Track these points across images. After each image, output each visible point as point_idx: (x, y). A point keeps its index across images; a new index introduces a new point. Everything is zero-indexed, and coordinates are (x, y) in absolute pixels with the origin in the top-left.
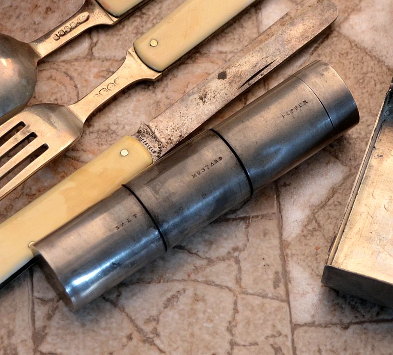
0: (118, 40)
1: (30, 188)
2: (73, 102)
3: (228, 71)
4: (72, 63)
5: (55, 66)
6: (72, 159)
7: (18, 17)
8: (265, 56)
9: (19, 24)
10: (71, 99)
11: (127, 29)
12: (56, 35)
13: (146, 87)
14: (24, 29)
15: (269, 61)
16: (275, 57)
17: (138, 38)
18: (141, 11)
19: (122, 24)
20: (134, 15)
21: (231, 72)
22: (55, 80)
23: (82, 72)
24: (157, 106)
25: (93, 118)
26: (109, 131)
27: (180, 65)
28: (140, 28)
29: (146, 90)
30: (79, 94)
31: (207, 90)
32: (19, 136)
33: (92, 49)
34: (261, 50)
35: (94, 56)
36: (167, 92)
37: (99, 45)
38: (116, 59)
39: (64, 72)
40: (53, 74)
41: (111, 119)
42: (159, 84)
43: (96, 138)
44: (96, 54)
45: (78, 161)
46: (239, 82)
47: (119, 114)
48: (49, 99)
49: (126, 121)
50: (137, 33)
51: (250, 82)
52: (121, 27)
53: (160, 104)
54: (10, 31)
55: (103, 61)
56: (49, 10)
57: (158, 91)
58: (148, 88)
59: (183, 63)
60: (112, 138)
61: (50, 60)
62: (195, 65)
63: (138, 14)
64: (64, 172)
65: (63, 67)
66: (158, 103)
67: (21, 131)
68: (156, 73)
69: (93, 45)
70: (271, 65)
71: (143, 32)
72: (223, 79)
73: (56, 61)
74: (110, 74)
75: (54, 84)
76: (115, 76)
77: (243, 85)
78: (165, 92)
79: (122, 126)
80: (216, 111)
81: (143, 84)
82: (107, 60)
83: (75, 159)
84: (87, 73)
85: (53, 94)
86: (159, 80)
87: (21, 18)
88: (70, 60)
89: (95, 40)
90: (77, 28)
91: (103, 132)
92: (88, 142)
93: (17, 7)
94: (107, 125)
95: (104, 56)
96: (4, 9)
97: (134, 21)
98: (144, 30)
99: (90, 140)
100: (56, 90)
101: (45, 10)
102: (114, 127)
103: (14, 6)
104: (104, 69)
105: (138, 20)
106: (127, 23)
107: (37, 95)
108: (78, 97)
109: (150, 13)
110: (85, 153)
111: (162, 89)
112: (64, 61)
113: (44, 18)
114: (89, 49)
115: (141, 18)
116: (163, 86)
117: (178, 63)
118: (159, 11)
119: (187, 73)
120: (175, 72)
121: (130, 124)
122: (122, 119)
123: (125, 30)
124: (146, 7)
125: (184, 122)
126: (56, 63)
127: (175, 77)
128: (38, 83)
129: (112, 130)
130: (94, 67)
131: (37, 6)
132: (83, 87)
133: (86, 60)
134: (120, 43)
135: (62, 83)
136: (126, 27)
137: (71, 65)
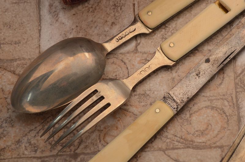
0: (152, 42)
1: (100, 127)
2: (125, 77)
3: (210, 58)
4: (126, 55)
5: (116, 56)
6: (124, 110)
7: (96, 27)
8: (230, 47)
9: (96, 31)
10: (124, 75)
11: (157, 36)
12: (117, 39)
13: (167, 69)
14: (99, 34)
15: (233, 50)
16: (236, 47)
17: (163, 41)
18: (165, 25)
19: (154, 32)
20: (161, 28)
21: (212, 58)
22: (116, 64)
23: (131, 60)
24: (173, 80)
25: (136, 87)
26: (146, 94)
27: (186, 57)
28: (164, 35)
29: (167, 71)
30: (129, 73)
31: (200, 70)
32: (94, 98)
33: (137, 47)
34: (228, 44)
35: (138, 51)
36: (179, 72)
37: (141, 44)
38: (150, 53)
39: (121, 60)
40: (115, 61)
41: (147, 87)
42: (174, 68)
43: (138, 98)
44: (139, 50)
45: (127, 111)
46: (217, 63)
47: (151, 85)
48: (112, 75)
49: (155, 89)
50: (162, 38)
51: (224, 63)
52: (153, 34)
53: (174, 79)
54: (91, 35)
55: (143, 54)
56: (113, 23)
57: (174, 72)
58: (168, 70)
59: (188, 56)
60: (147, 98)
61: (113, 53)
62: (195, 58)
63: (164, 27)
64: (119, 117)
65: (121, 57)
66: (173, 79)
67: (96, 95)
68: (173, 62)
69: (137, 45)
70: (235, 52)
71: (166, 38)
72: (208, 63)
73: (116, 53)
74: (147, 61)
75: (115, 66)
76: (149, 63)
77: (220, 65)
78: (178, 73)
79: (153, 92)
80: (206, 81)
81: (166, 68)
82: (145, 53)
83: (126, 110)
84: (134, 60)
85: (114, 72)
86: (174, 66)
87: (98, 28)
88: (124, 53)
89: (139, 41)
90: (128, 35)
91: (142, 95)
92: (133, 101)
93: (95, 22)
94: (144, 91)
95: (143, 51)
96: (88, 22)
97: (161, 31)
98: (166, 36)
99: (135, 100)
100: (116, 70)
101: (111, 23)
102: (148, 92)
103: (94, 21)
104: (144, 58)
105: (164, 30)
106: (157, 32)
107: (105, 73)
108: (128, 74)
109: (170, 27)
110: (132, 107)
111: (176, 71)
112: (121, 54)
113: (111, 28)
114: (135, 47)
115: (165, 29)
116: (176, 69)
117: (185, 56)
118: (175, 25)
119: (190, 62)
120: (183, 61)
121: (157, 91)
122: (153, 88)
123: (156, 36)
124: (168, 23)
125: (189, 89)
126: (117, 55)
127: (183, 64)
128: (106, 66)
129: (147, 94)
130: (138, 57)
131: (106, 21)
132: (131, 68)
133: (133, 53)
134: (153, 43)
135: (119, 66)
136: (156, 35)
137: (125, 56)
